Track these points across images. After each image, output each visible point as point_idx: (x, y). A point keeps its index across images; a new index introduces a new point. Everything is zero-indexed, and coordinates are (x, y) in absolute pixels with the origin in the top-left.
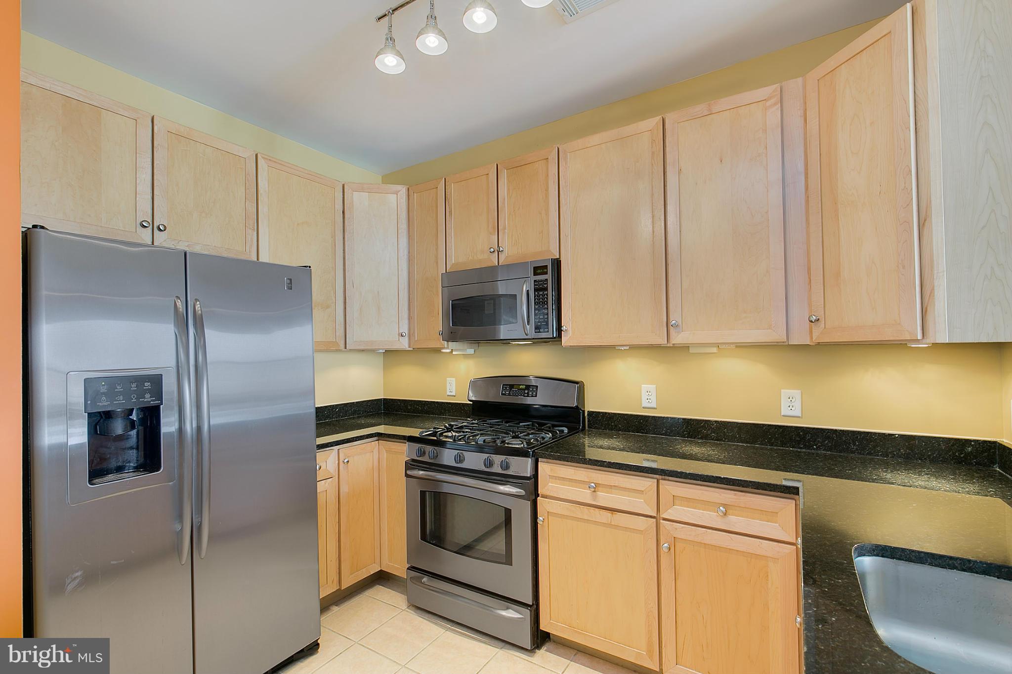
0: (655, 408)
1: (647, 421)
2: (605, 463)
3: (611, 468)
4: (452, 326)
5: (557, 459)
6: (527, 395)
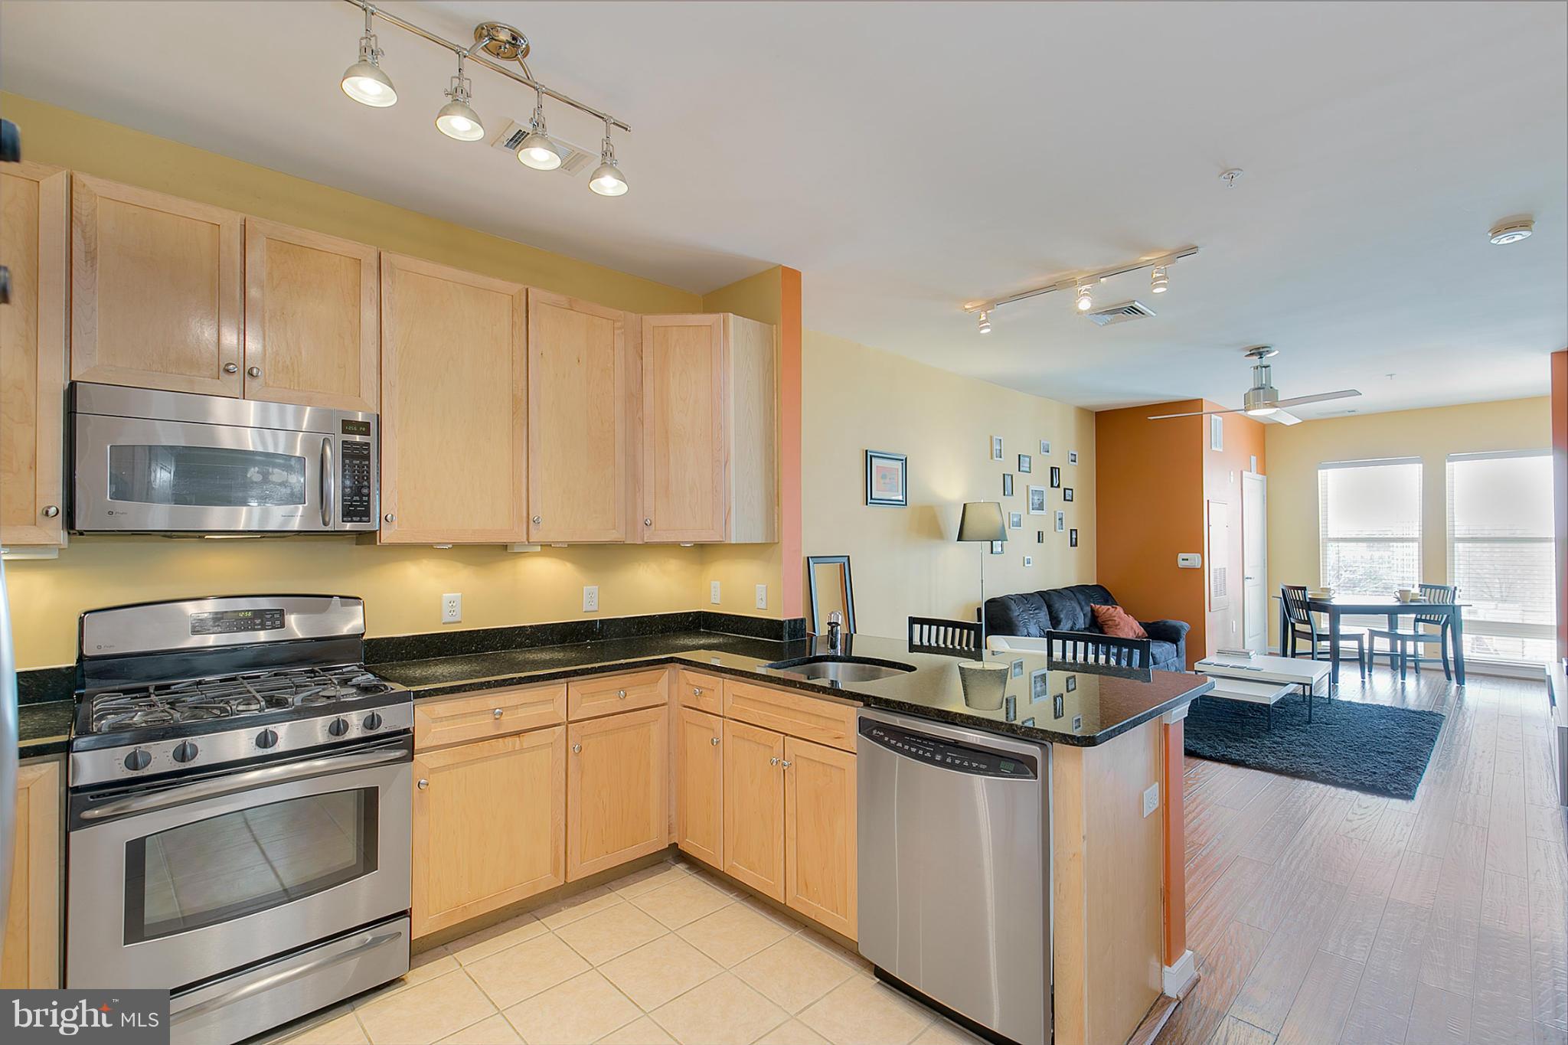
0: (460, 622)
1: (452, 640)
2: (515, 680)
3: (521, 684)
4: (111, 498)
5: (448, 693)
6: (259, 627)
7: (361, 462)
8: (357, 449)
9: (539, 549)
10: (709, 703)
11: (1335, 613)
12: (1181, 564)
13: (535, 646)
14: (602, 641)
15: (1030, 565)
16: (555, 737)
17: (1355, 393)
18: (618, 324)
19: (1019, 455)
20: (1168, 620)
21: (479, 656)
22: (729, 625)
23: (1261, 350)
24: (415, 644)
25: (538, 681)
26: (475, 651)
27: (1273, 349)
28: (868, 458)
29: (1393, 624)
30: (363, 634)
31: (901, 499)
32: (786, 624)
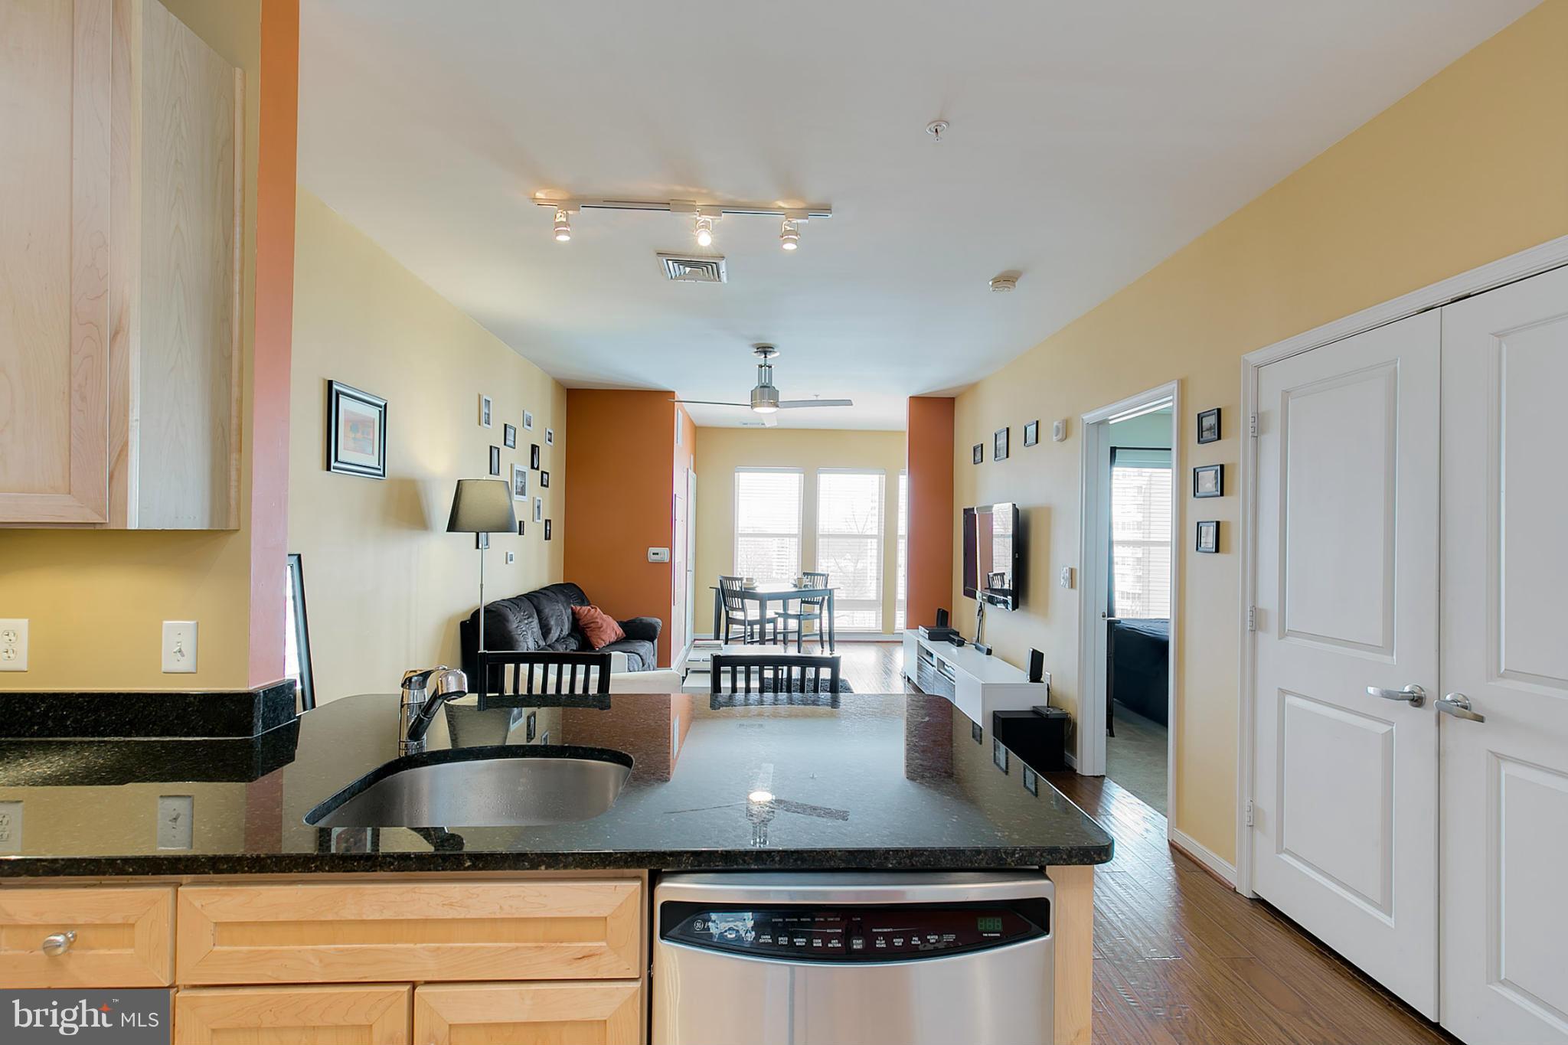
11: (763, 600)
12: (652, 558)
15: (512, 562)
17: (848, 403)
19: (506, 425)
20: (644, 618)
22: (65, 718)
23: (767, 350)
27: (775, 350)
28: (332, 394)
29: (785, 607)
31: (377, 466)
32: (259, 700)
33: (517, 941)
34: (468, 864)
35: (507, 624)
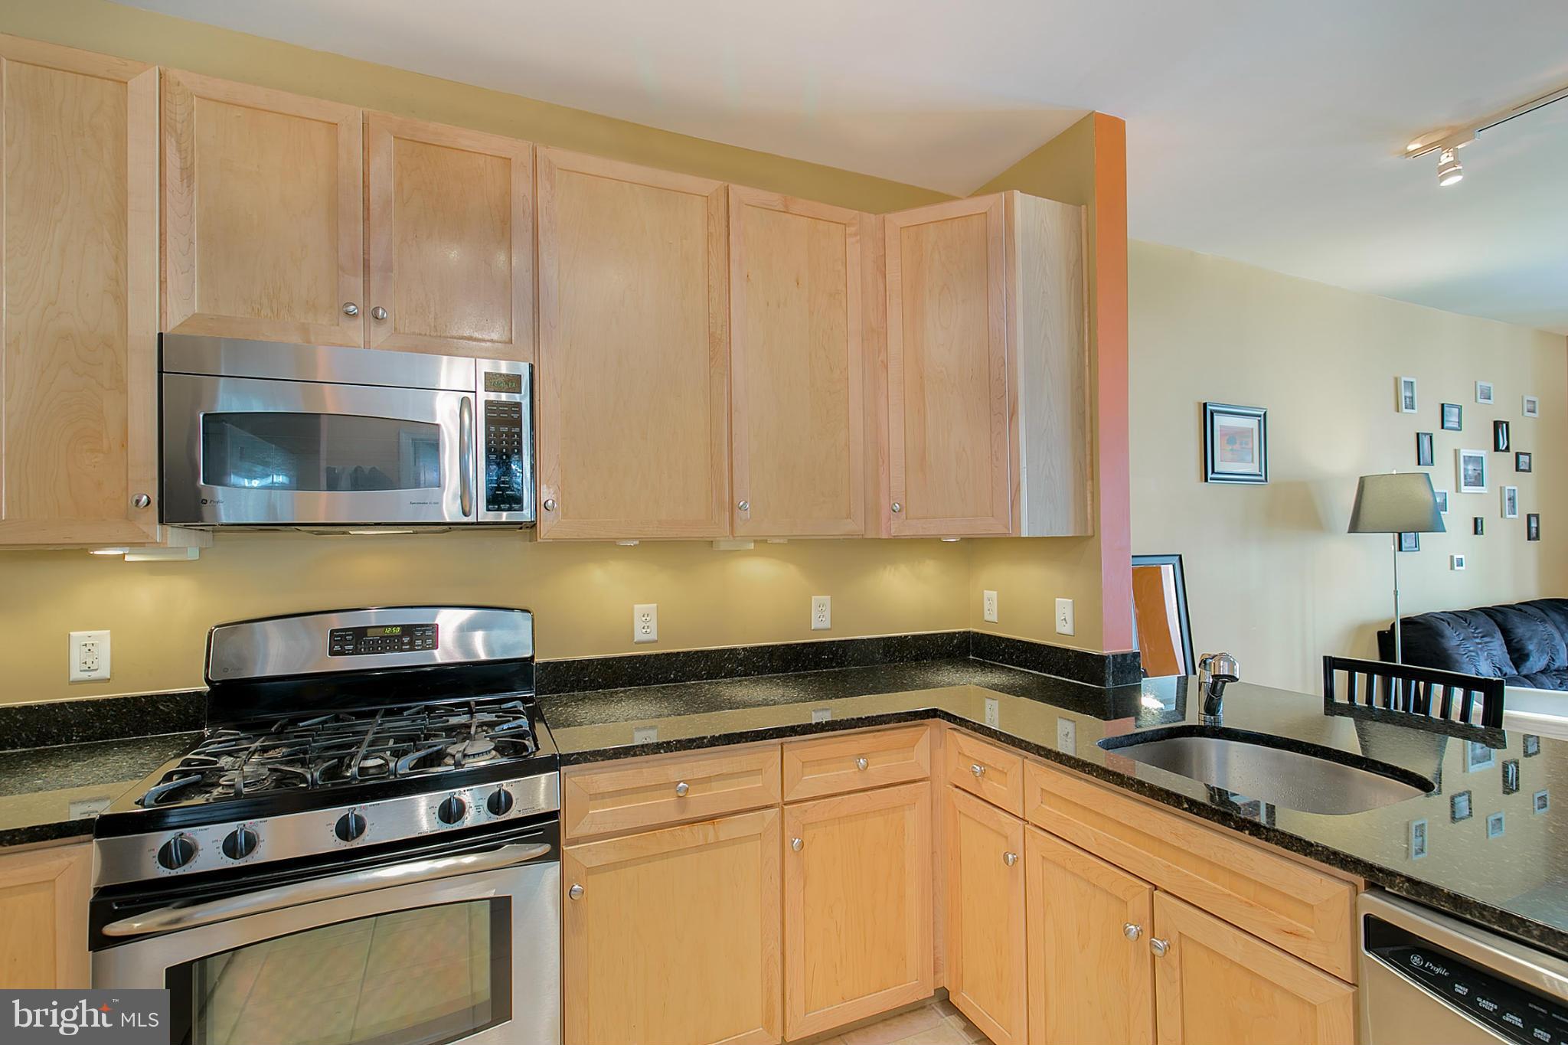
0: (656, 641)
1: (645, 665)
3: (715, 746)
4: (204, 482)
5: (610, 758)
6: (408, 647)
7: (510, 430)
8: (504, 412)
9: (752, 546)
10: (996, 789)
13: (750, 674)
14: (837, 669)
15: (1460, 568)
16: (765, 825)
18: (850, 230)
19: (1443, 405)
21: (678, 687)
22: (1012, 654)
24: (600, 670)
25: (738, 743)
26: (675, 680)
28: (1207, 415)
30: (532, 657)
31: (1258, 472)
32: (1109, 661)
33: (1231, 890)
34: (1186, 806)
35: (1443, 641)
